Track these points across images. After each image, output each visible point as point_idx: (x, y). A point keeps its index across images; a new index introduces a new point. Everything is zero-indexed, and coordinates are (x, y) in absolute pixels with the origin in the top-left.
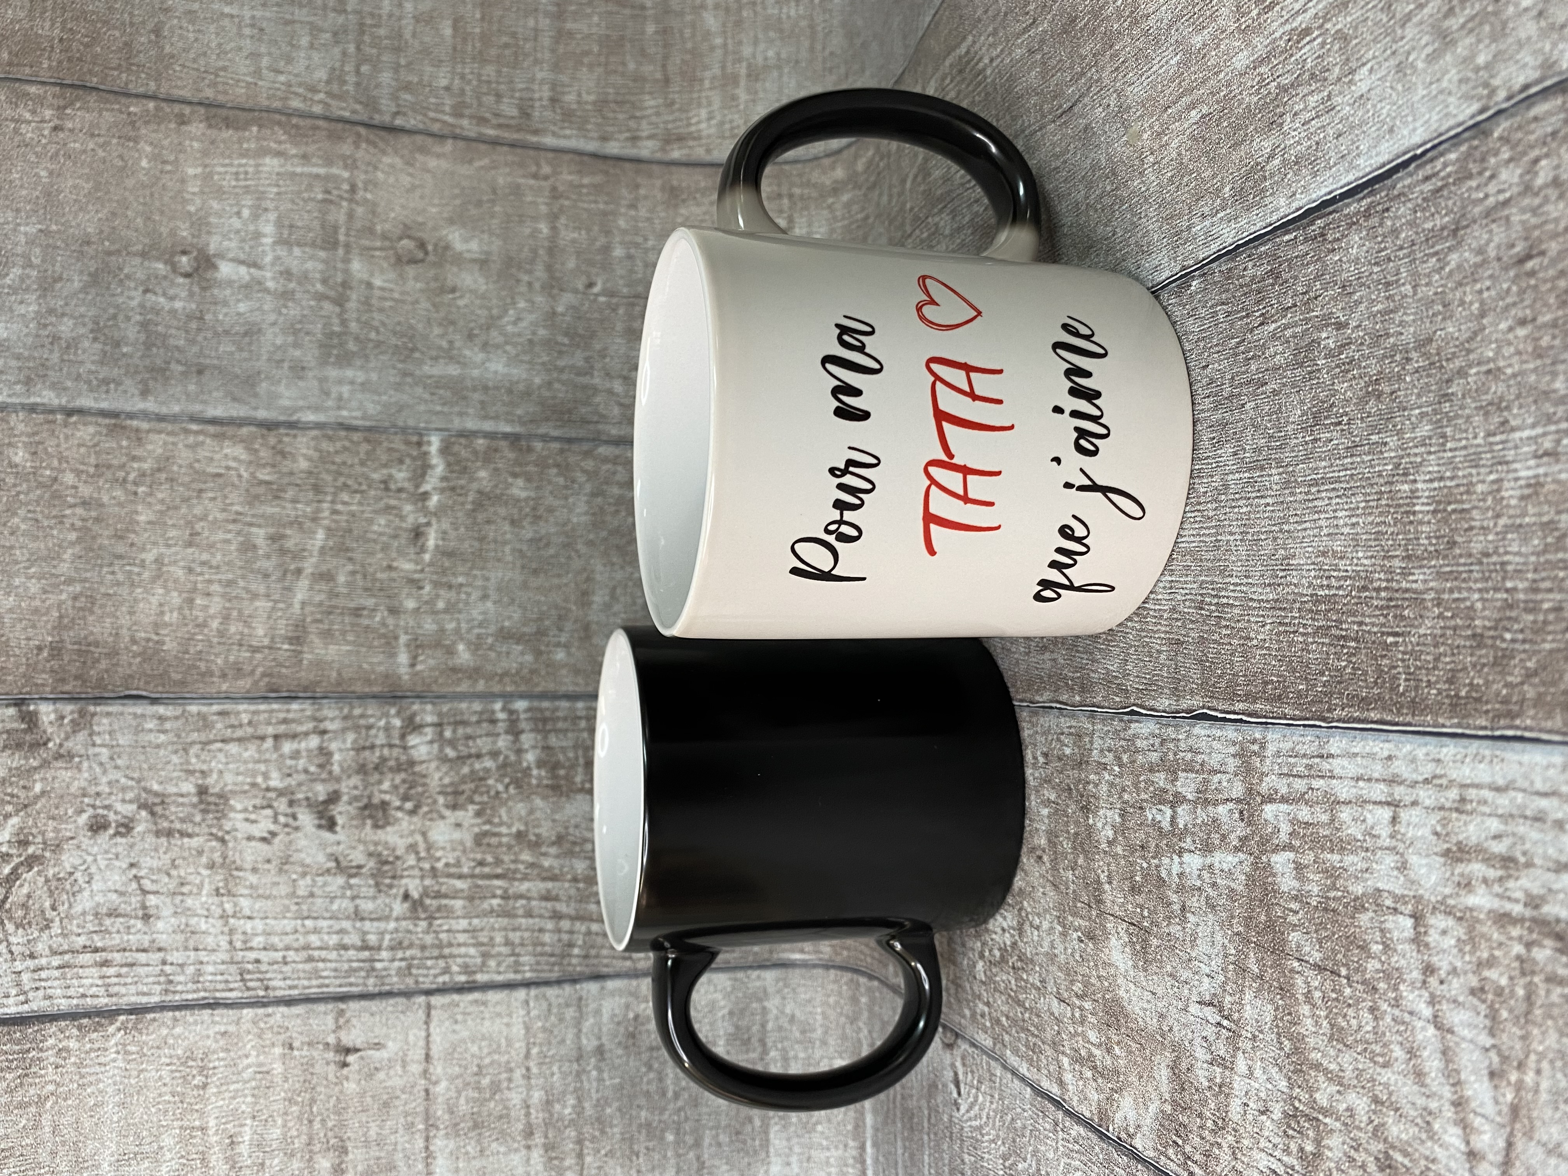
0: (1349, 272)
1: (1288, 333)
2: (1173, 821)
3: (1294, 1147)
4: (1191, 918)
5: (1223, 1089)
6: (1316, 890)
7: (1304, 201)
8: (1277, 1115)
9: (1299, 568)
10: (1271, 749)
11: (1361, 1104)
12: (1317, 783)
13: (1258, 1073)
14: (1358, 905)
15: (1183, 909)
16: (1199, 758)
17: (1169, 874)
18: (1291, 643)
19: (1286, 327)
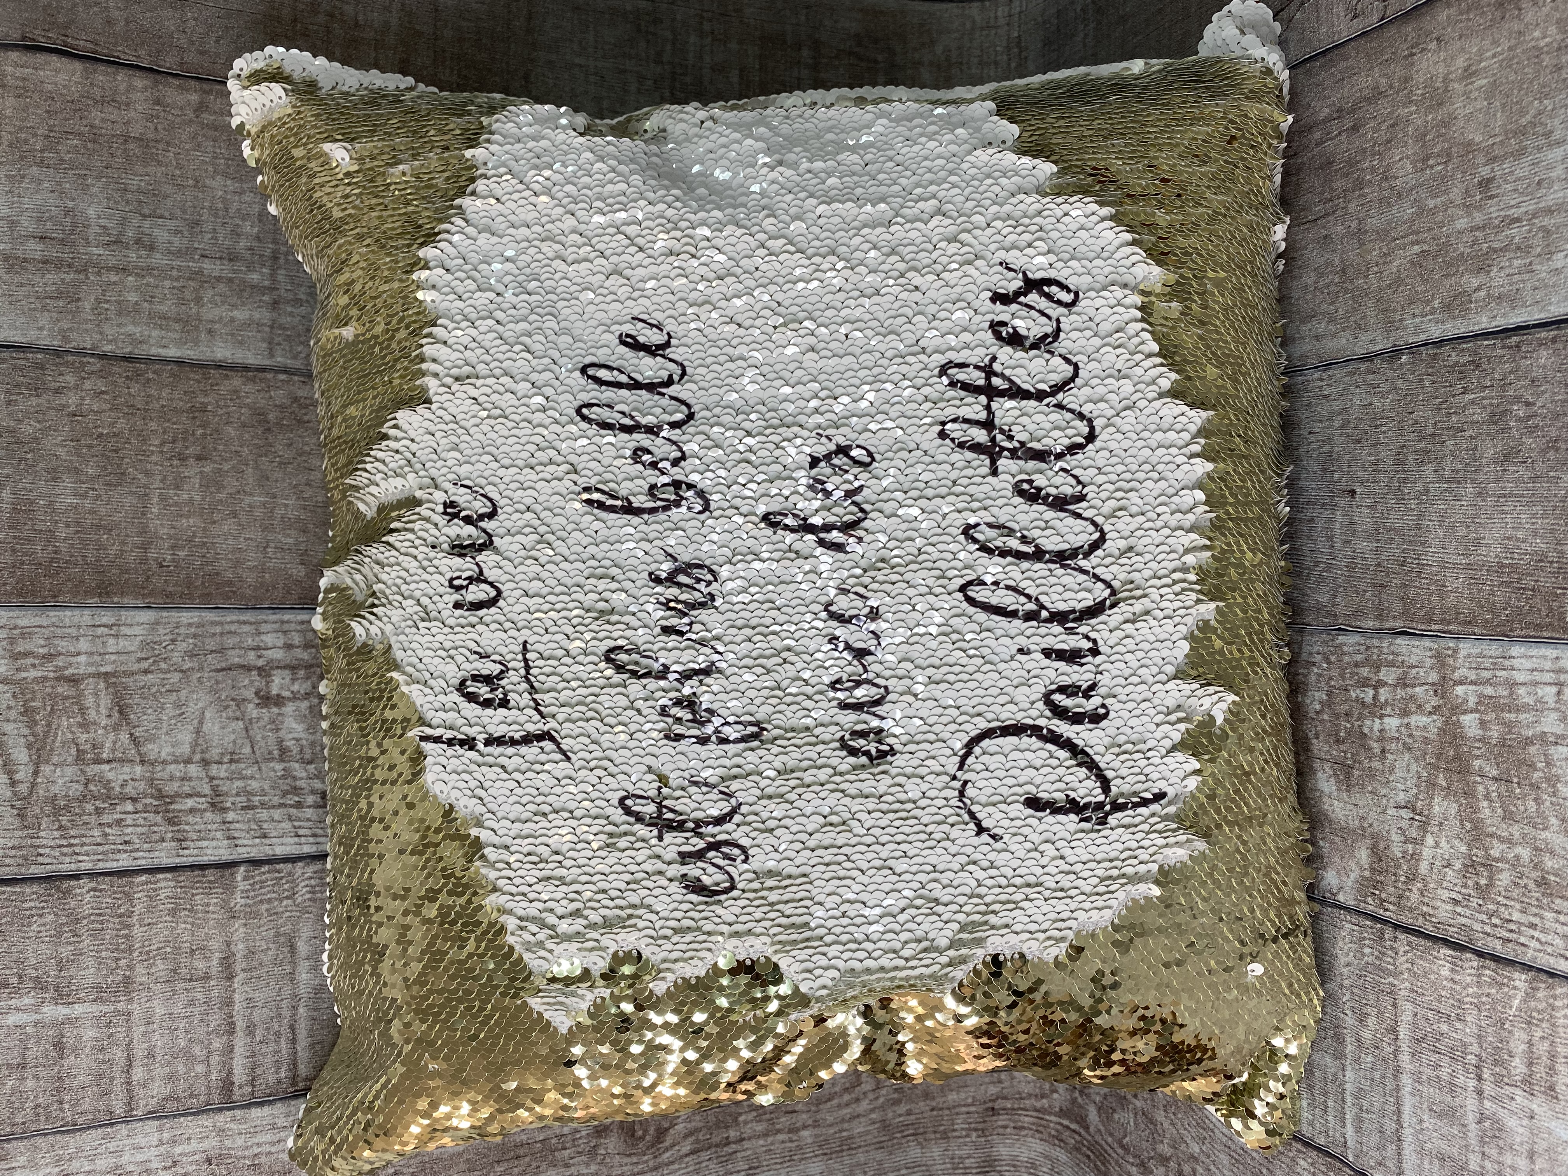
0: (1537, 373)
1: (1485, 402)
2: (1375, 697)
3: (1470, 883)
4: (1390, 756)
5: (1415, 857)
6: (1496, 735)
7: (1501, 322)
8: (1458, 865)
9: (1488, 546)
10: (1462, 653)
11: (1525, 853)
12: (1499, 673)
13: (1443, 843)
14: (1529, 741)
15: (1383, 751)
16: (1400, 658)
17: (1371, 730)
18: (1479, 591)
19: (1484, 398)
